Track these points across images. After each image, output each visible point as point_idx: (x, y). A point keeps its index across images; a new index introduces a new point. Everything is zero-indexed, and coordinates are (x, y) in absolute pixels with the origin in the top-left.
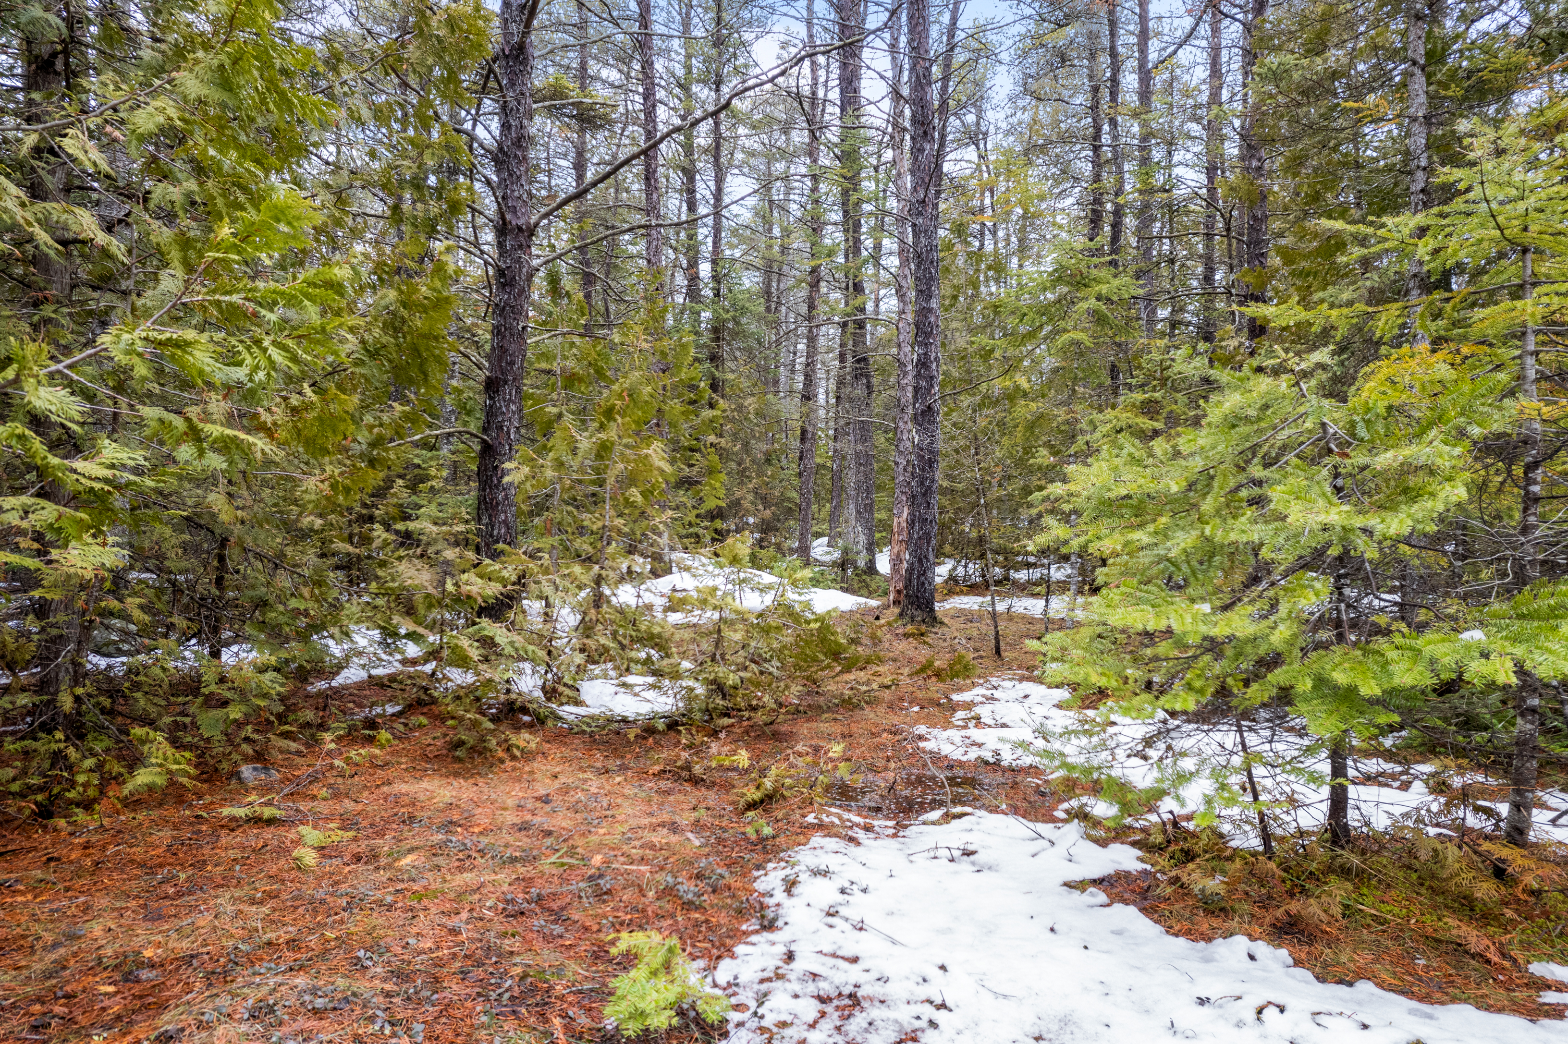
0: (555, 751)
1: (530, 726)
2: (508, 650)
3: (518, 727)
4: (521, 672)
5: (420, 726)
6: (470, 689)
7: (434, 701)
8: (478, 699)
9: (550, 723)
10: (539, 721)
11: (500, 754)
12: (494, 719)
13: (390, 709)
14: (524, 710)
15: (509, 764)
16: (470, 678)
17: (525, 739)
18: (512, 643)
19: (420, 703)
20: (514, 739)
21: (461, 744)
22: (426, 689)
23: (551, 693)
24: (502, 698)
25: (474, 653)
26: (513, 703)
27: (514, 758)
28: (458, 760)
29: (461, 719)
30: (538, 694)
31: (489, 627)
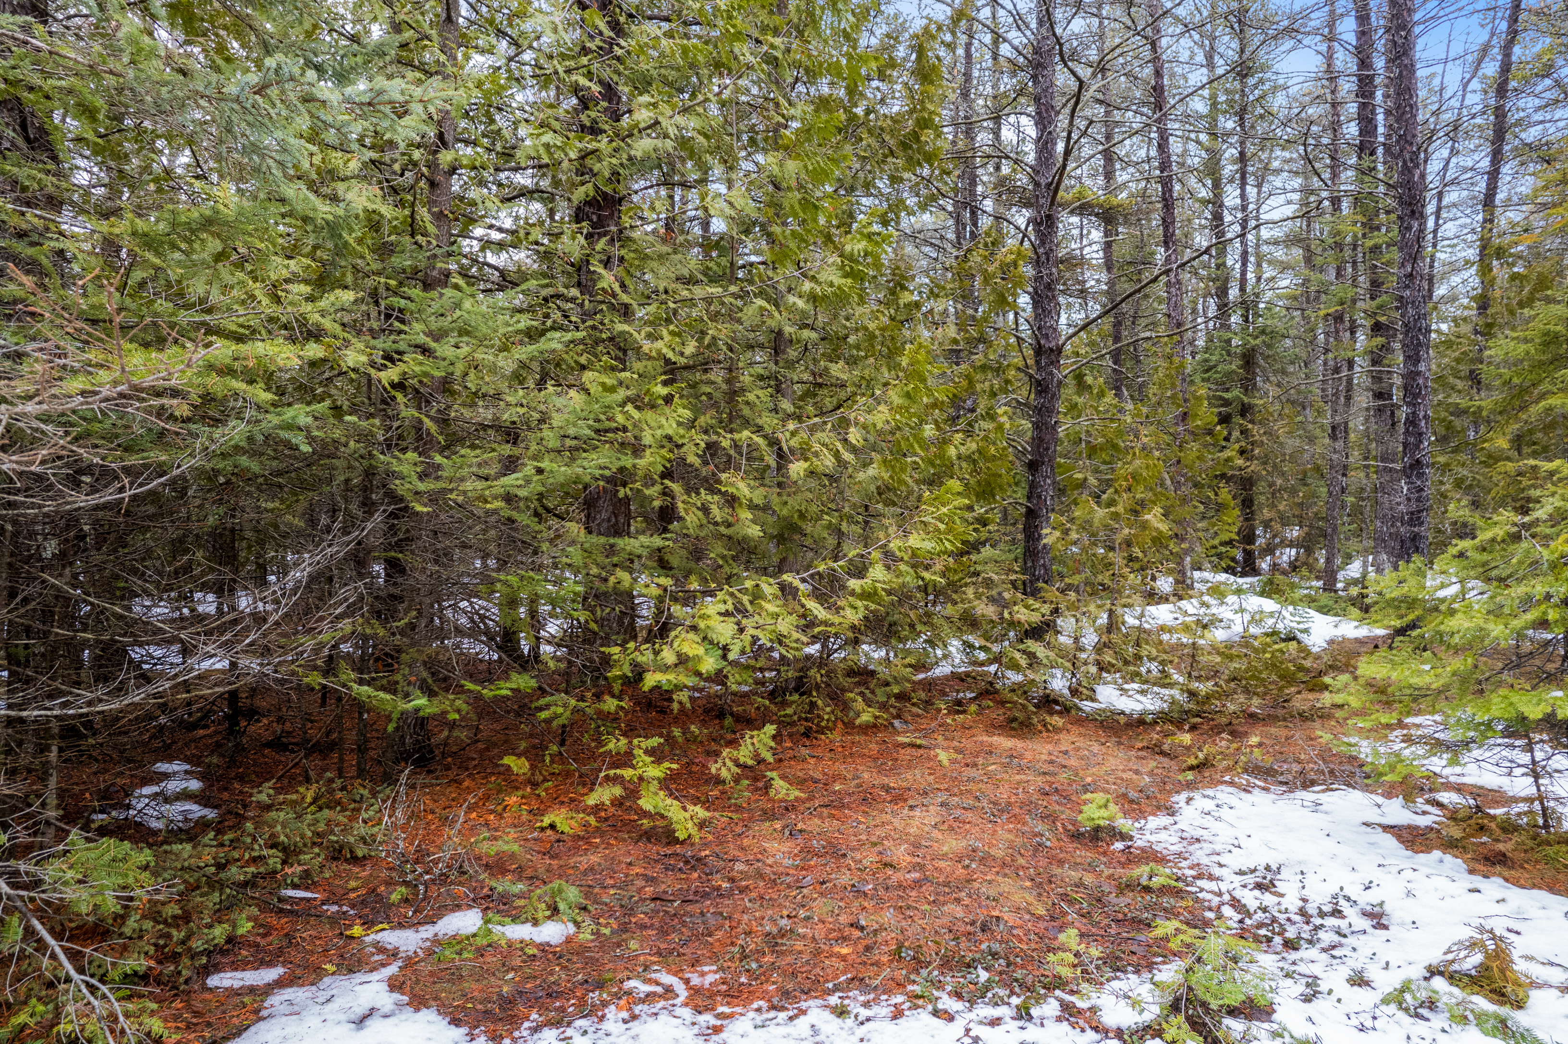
0: (1075, 729)
1: (1060, 713)
2: (1045, 661)
3: (1051, 713)
4: (1053, 676)
5: (989, 707)
6: (1020, 685)
7: (997, 692)
8: (1025, 692)
9: (1073, 712)
10: (1066, 710)
11: (1040, 727)
12: (1036, 706)
13: (970, 695)
14: (1056, 702)
15: (1045, 734)
16: (1020, 678)
17: (1057, 721)
18: (1047, 657)
19: (987, 692)
20: (1048, 719)
21: (1015, 719)
22: (991, 683)
23: (1074, 692)
24: (1041, 693)
25: (1023, 663)
26: (1048, 696)
27: (1048, 731)
28: (1013, 729)
29: (1015, 703)
30: (1066, 692)
31: (1032, 645)
